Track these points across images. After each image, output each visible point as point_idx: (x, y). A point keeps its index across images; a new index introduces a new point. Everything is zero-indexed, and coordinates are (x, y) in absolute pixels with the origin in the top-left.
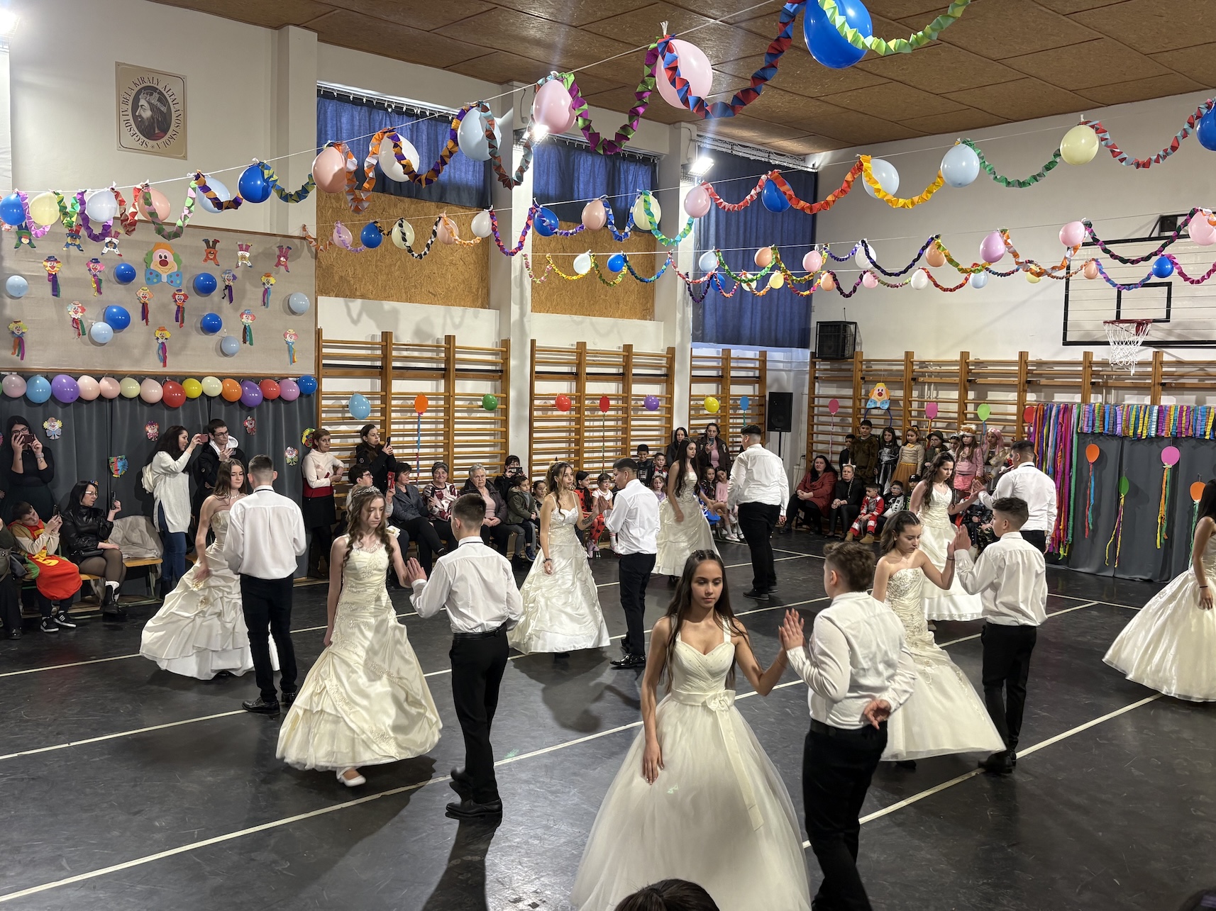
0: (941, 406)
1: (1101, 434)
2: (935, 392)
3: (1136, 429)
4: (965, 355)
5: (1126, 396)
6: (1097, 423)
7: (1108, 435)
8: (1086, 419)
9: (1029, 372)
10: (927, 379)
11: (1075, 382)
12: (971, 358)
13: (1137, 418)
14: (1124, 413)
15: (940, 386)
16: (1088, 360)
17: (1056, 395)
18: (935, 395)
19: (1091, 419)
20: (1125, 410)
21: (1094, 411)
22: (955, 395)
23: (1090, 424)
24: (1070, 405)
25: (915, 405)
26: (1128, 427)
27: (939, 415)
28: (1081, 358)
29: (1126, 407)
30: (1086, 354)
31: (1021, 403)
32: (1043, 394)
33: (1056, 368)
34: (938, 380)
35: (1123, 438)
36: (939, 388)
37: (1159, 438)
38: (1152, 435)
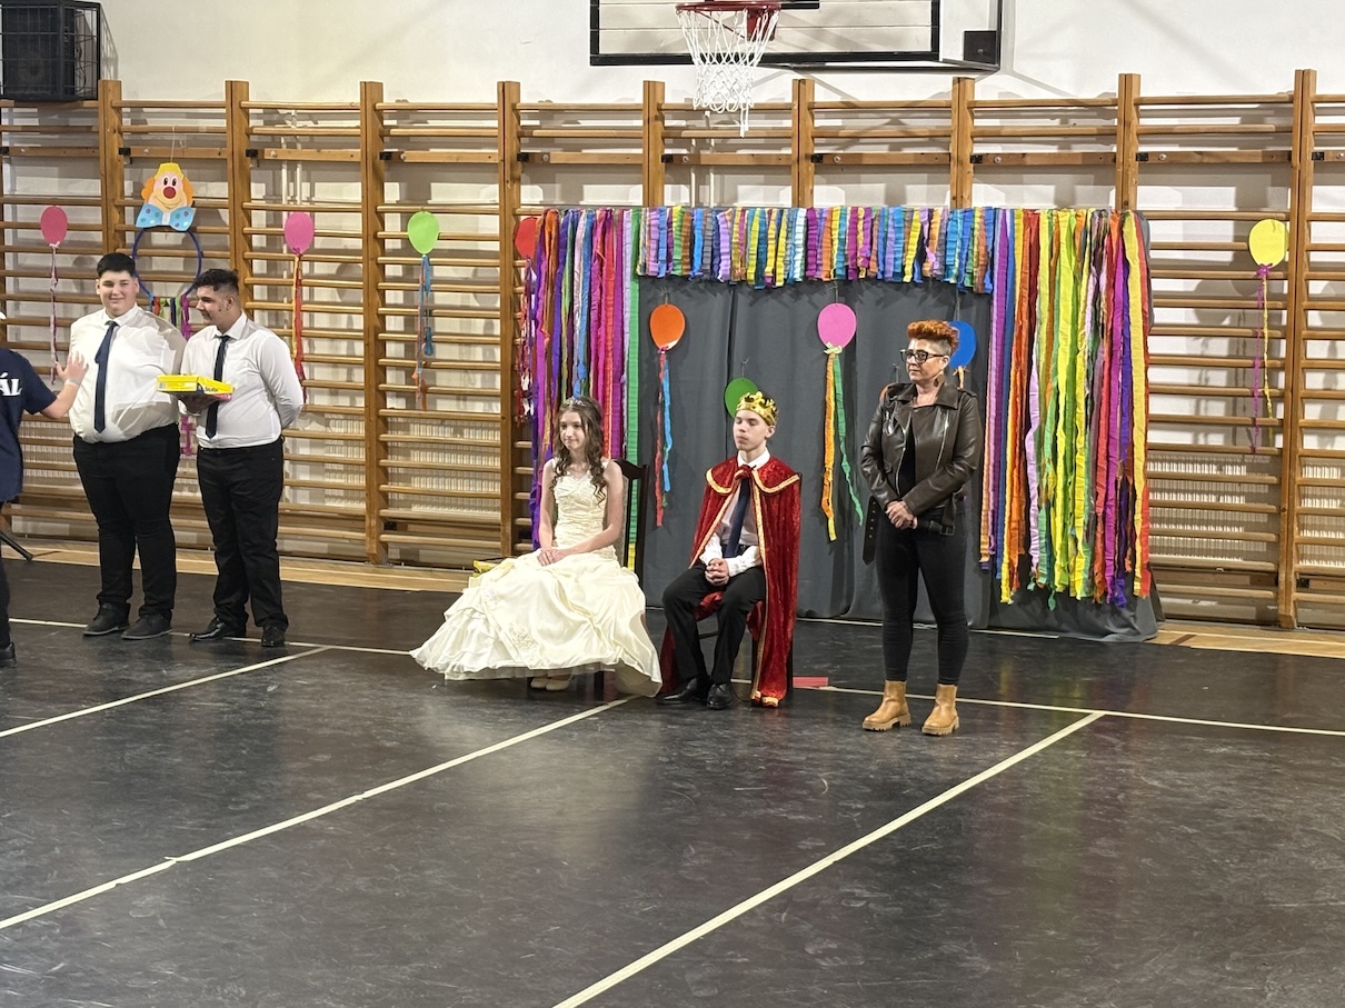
0: (323, 222)
1: (685, 278)
2: (306, 186)
3: (761, 264)
4: (371, 90)
5: (741, 189)
6: (677, 256)
7: (699, 280)
8: (654, 246)
9: (523, 133)
10: (284, 153)
11: (628, 156)
12: (389, 99)
13: (763, 240)
14: (736, 228)
15: (318, 169)
16: (654, 106)
17: (586, 187)
18: (306, 194)
19: (663, 244)
20: (737, 219)
21: (670, 224)
22: (353, 192)
23: (663, 252)
24: (617, 212)
25: (259, 220)
26: (743, 261)
27: (319, 243)
28: (638, 98)
29: (739, 214)
30: (650, 88)
31: (508, 209)
32: (558, 186)
33: (584, 123)
34: (310, 154)
35: (736, 285)
36: (313, 173)
37: (810, 283)
38: (798, 275)
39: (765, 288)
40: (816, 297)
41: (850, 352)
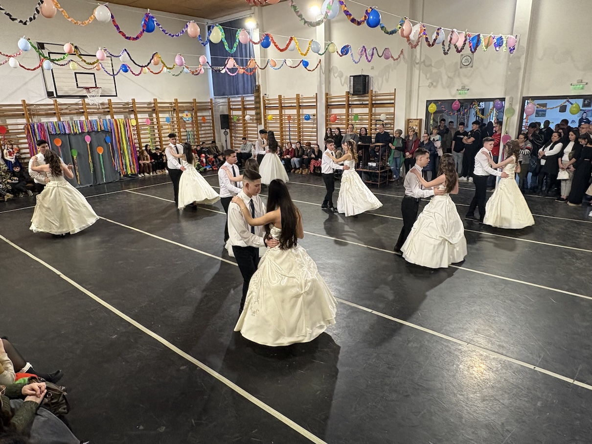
1: (59, 134)
3: (74, 130)
6: (57, 129)
7: (62, 134)
8: (52, 129)
13: (73, 126)
16: (56, 103)
21: (54, 124)
26: (70, 130)
28: (52, 102)
29: (67, 122)
35: (69, 134)
37: (83, 132)
38: (80, 131)
39: (76, 134)
40: (83, 135)
41: (90, 144)
